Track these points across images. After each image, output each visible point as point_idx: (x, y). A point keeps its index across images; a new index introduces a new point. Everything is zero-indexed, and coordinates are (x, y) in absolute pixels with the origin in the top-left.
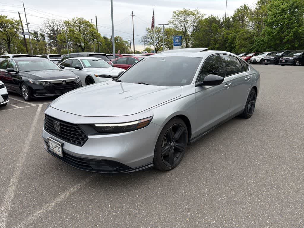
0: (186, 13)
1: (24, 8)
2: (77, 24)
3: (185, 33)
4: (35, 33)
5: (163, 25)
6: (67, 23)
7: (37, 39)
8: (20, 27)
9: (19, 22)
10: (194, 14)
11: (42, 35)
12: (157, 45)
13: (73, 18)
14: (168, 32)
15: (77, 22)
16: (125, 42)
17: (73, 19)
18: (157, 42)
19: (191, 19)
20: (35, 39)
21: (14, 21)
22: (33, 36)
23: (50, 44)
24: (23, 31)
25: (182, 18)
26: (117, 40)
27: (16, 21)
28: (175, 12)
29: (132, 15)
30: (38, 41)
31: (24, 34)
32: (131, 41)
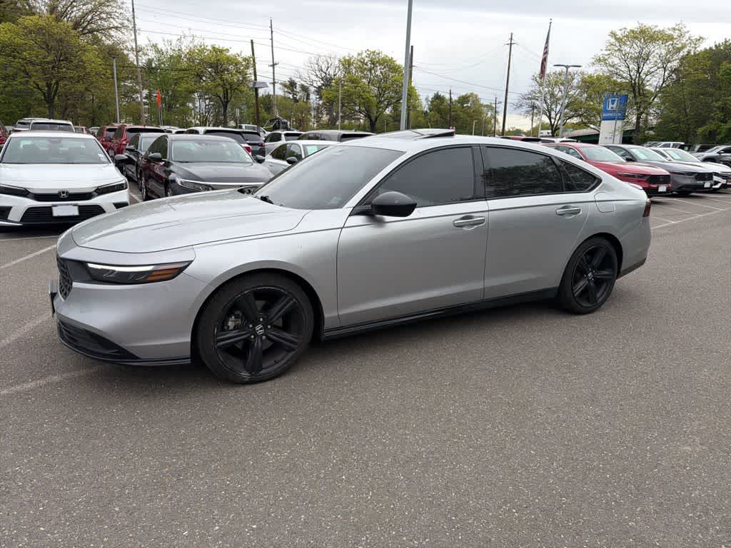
0: (646, 36)
1: (272, 32)
2: (366, 64)
3: (636, 88)
4: (292, 85)
5: (567, 67)
6: (347, 64)
7: (293, 96)
8: (251, 71)
9: (251, 62)
10: (671, 38)
11: (304, 89)
12: (558, 116)
13: (360, 52)
14: (589, 84)
15: (367, 60)
16: (487, 106)
17: (359, 54)
18: (558, 110)
19: (658, 50)
20: (291, 96)
21: (240, 60)
22: (286, 90)
23: (318, 109)
24: (256, 79)
25: (632, 49)
26: (467, 102)
27: (245, 60)
28: (613, 34)
29: (509, 42)
30: (296, 100)
31: (257, 86)
32: (498, 105)
